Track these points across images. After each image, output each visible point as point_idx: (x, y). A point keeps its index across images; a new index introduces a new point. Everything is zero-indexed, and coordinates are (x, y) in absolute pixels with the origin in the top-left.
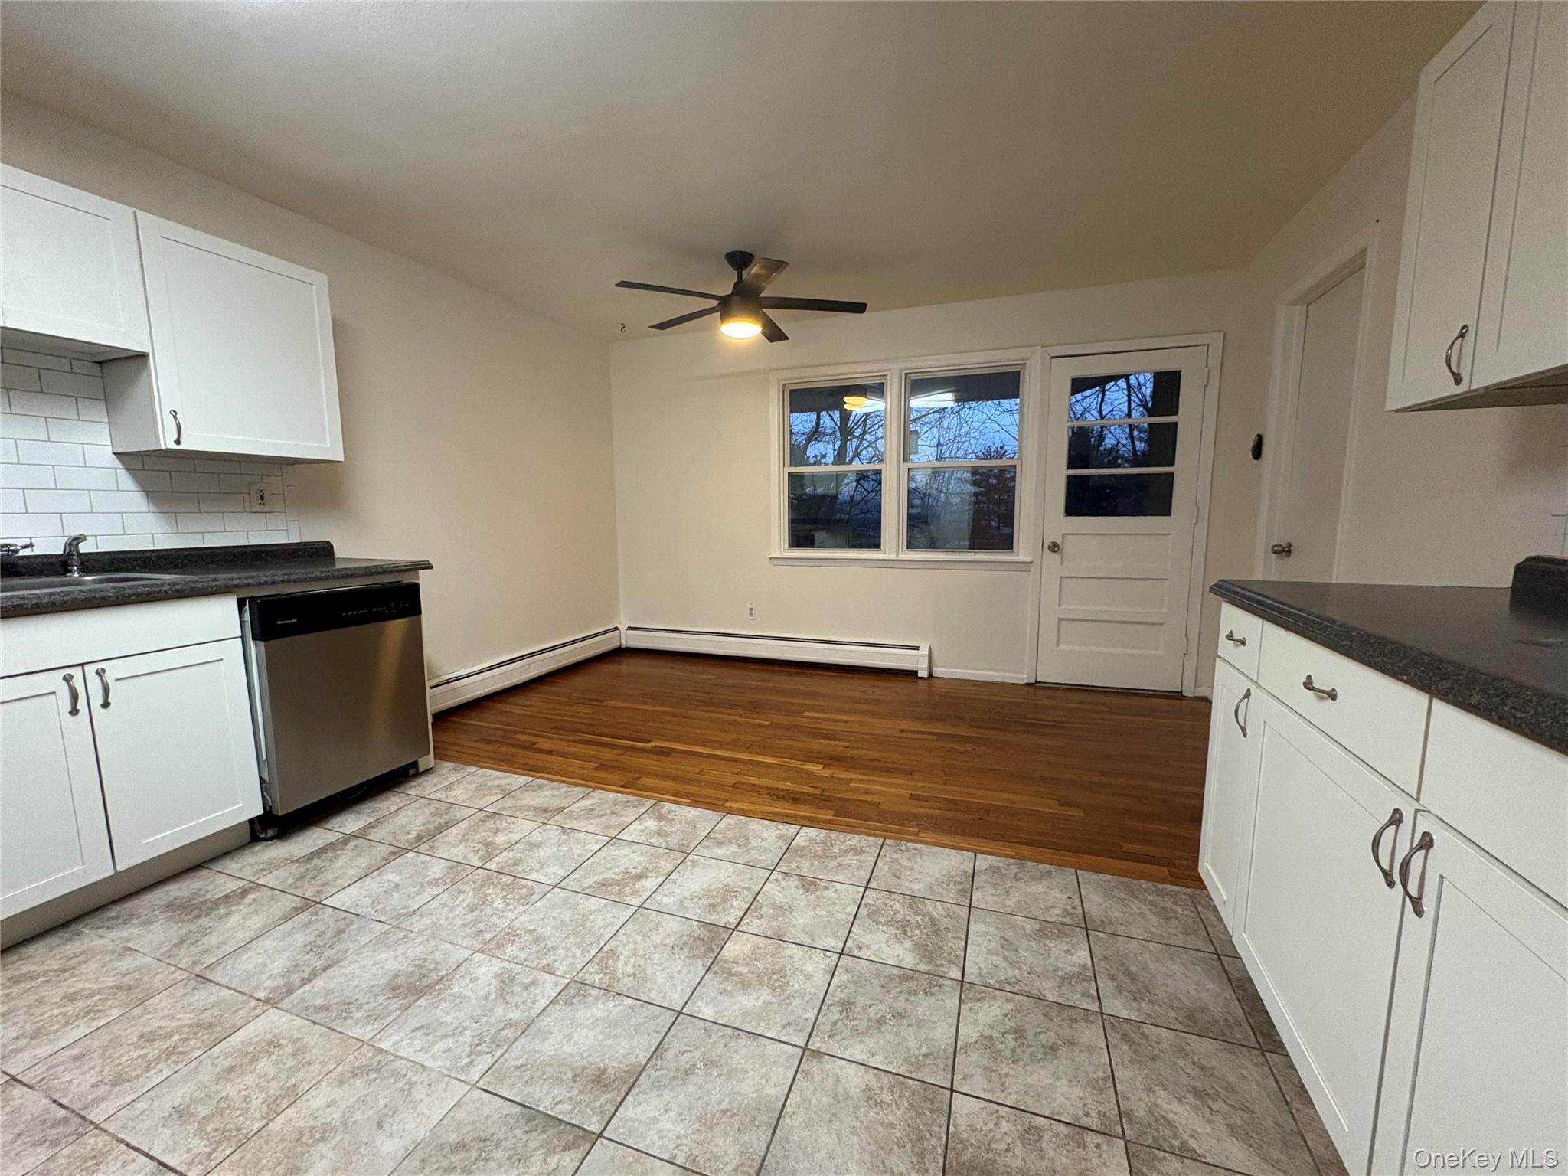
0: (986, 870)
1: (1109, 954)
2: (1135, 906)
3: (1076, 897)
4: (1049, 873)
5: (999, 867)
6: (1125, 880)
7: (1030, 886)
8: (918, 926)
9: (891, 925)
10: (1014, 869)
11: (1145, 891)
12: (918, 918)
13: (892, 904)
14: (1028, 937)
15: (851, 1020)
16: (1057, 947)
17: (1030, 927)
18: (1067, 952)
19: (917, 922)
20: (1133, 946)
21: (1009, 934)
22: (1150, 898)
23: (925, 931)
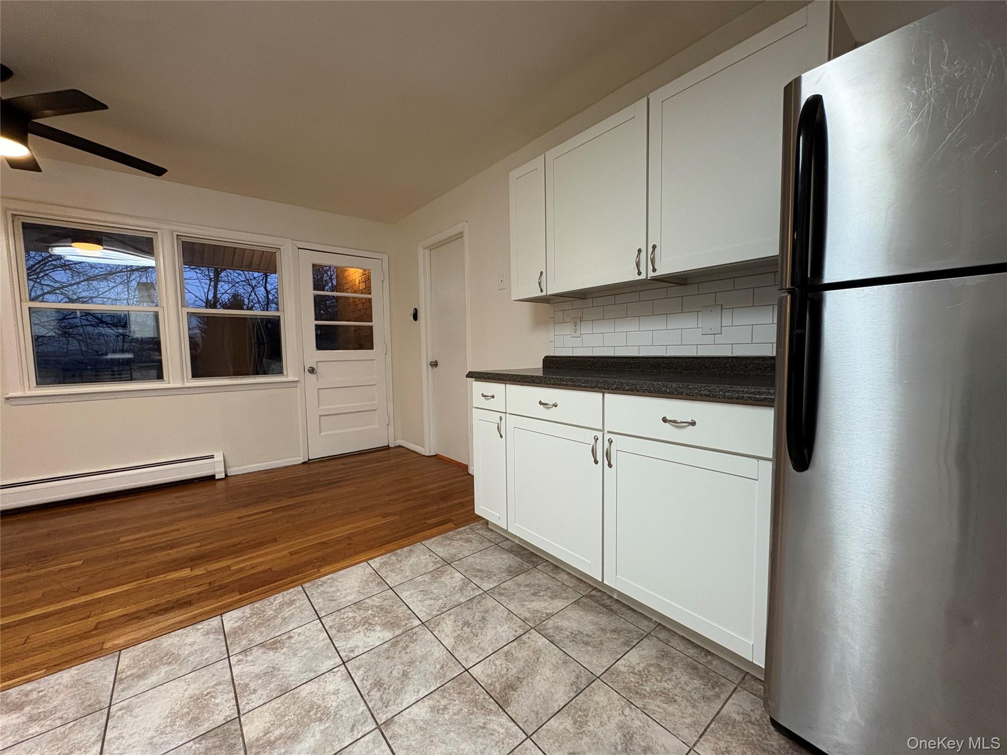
0: (380, 566)
1: (466, 568)
2: (455, 543)
3: (431, 554)
4: (411, 550)
5: (385, 562)
6: (443, 535)
7: (409, 561)
8: (374, 616)
9: (358, 626)
10: (394, 558)
11: (454, 535)
12: (370, 612)
13: (346, 615)
14: (430, 583)
15: (389, 689)
16: (445, 579)
17: (427, 578)
18: (451, 578)
19: (372, 614)
20: (470, 559)
21: (421, 588)
22: (458, 537)
23: (380, 615)
